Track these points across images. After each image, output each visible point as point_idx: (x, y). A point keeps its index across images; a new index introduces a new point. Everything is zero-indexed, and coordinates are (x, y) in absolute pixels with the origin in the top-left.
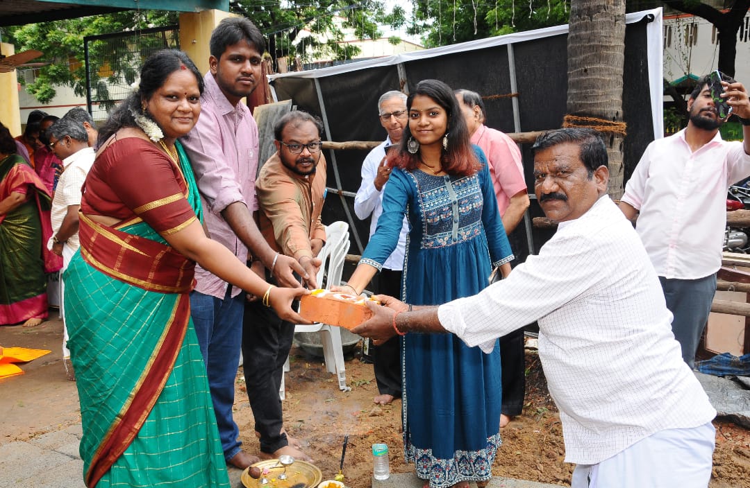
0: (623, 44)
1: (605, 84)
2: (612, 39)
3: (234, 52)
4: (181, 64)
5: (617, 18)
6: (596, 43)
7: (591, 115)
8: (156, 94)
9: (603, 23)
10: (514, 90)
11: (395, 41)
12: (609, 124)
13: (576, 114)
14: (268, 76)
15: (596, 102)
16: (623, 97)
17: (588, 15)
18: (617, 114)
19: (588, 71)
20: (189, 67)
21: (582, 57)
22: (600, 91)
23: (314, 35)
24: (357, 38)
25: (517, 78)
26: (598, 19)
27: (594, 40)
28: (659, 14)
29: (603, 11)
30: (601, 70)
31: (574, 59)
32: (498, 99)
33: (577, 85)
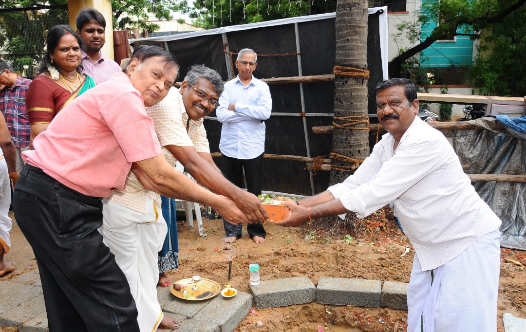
0: (367, 26)
1: (358, 48)
2: (362, 22)
3: (88, 27)
4: (66, 31)
5: (365, 10)
6: (354, 24)
7: (351, 66)
8: (56, 50)
9: (357, 13)
10: (298, 51)
11: (181, 22)
12: (362, 72)
13: (342, 65)
14: (129, 40)
15: (355, 58)
16: (368, 56)
17: (349, 8)
18: (365, 66)
19: (350, 41)
20: (71, 32)
21: (346, 32)
22: (356, 52)
23: (130, 16)
24: (157, 19)
25: (300, 43)
26: (355, 10)
27: (352, 23)
28: (385, 10)
29: (357, 5)
30: (356, 40)
31: (341, 33)
32: (288, 56)
33: (342, 48)
